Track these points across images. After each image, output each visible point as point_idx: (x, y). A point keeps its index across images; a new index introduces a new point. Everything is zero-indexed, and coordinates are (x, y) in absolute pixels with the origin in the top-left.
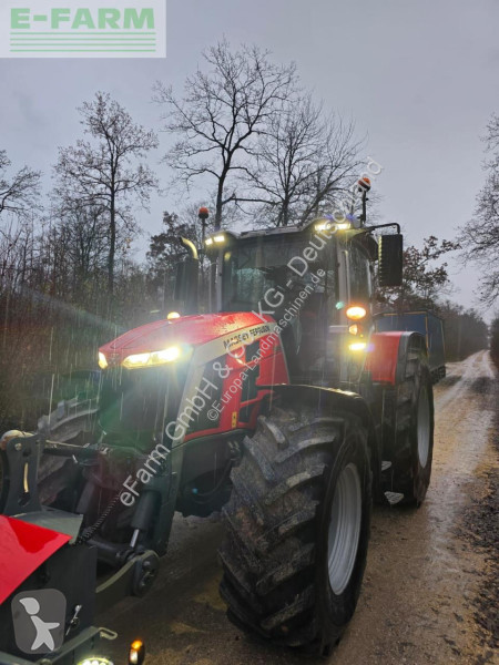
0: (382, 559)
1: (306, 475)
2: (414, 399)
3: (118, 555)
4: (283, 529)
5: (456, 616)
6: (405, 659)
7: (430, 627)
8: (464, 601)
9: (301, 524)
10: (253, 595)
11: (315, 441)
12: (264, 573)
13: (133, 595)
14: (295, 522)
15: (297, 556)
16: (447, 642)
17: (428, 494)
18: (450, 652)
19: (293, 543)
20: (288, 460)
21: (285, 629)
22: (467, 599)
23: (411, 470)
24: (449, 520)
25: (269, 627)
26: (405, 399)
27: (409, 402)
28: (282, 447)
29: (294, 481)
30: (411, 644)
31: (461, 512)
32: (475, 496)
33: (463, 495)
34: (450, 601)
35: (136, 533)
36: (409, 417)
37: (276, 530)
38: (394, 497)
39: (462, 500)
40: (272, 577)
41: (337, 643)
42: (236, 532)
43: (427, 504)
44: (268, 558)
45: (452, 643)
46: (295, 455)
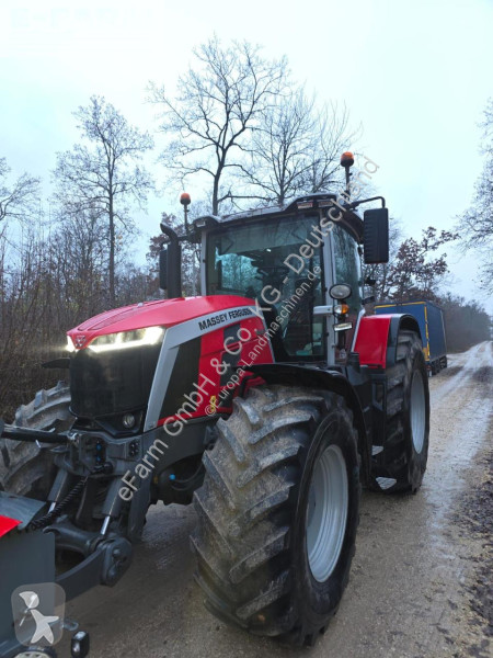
0: (374, 546)
1: (280, 456)
2: (407, 382)
3: (88, 543)
4: (254, 514)
5: (450, 602)
6: (394, 649)
7: (422, 615)
8: (460, 588)
9: (273, 507)
10: (227, 582)
11: (290, 420)
12: (237, 560)
13: (103, 584)
14: (268, 505)
15: (271, 540)
16: (440, 630)
17: (424, 480)
18: (443, 641)
19: (266, 526)
20: (261, 440)
21: (261, 617)
22: (462, 585)
23: (404, 454)
24: (446, 506)
25: (245, 616)
26: (397, 382)
27: (401, 385)
28: (256, 427)
29: (267, 462)
30: (401, 633)
31: (460, 498)
32: (475, 482)
33: (462, 480)
34: (444, 588)
35: (107, 519)
36: (401, 400)
37: (249, 513)
38: (385, 483)
39: (460, 485)
40: (244, 563)
41: (322, 631)
42: (207, 518)
43: (423, 491)
44: (241, 543)
45: (445, 631)
46: (269, 435)
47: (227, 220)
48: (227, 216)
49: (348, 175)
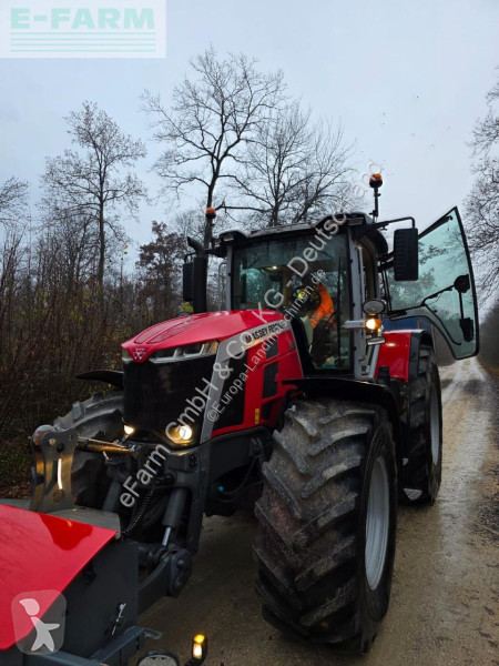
0: (404, 556)
1: (343, 467)
2: (427, 396)
3: (150, 554)
4: (322, 522)
5: (486, 608)
6: (443, 654)
7: (463, 621)
8: (492, 595)
9: (340, 517)
10: (292, 591)
11: (349, 433)
12: (303, 568)
13: (169, 594)
14: (334, 514)
15: (338, 549)
16: (483, 635)
17: (440, 493)
18: (487, 645)
19: (333, 535)
20: (322, 452)
21: (324, 624)
22: (495, 592)
23: (427, 466)
24: (465, 516)
25: (309, 624)
26: (419, 395)
27: (423, 398)
28: (314, 440)
29: (331, 473)
30: (447, 639)
31: (475, 508)
32: (486, 493)
33: (474, 492)
34: (478, 595)
35: (168, 530)
36: (423, 413)
37: (315, 523)
38: (413, 494)
39: (474, 496)
40: (312, 571)
41: (374, 637)
42: (271, 527)
43: (440, 501)
44: (306, 552)
45: (487, 636)
46: (329, 447)
47: (255, 235)
48: (256, 232)
49: (377, 195)
